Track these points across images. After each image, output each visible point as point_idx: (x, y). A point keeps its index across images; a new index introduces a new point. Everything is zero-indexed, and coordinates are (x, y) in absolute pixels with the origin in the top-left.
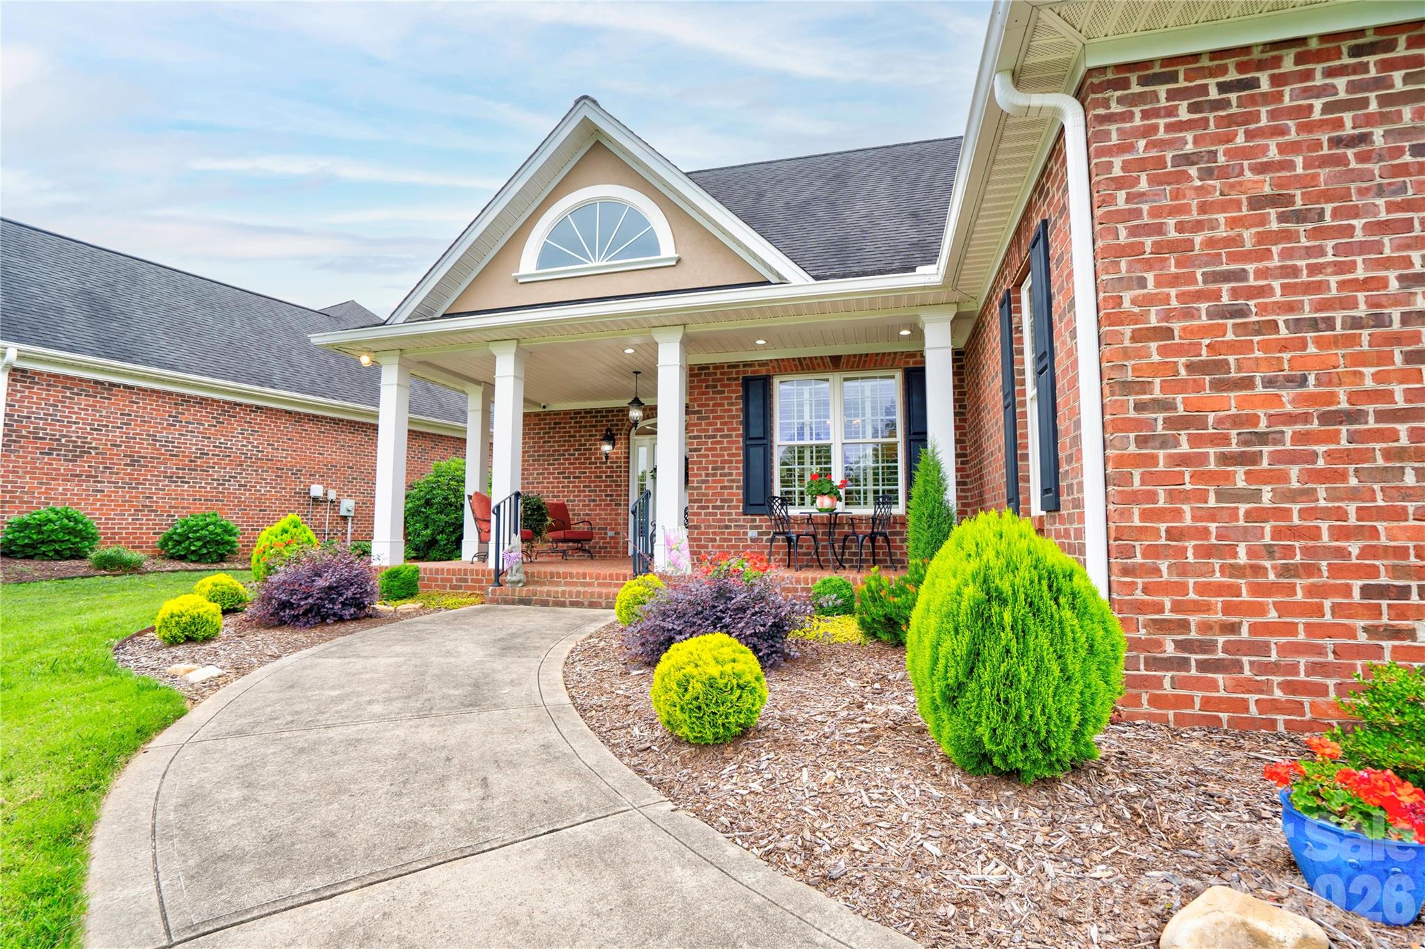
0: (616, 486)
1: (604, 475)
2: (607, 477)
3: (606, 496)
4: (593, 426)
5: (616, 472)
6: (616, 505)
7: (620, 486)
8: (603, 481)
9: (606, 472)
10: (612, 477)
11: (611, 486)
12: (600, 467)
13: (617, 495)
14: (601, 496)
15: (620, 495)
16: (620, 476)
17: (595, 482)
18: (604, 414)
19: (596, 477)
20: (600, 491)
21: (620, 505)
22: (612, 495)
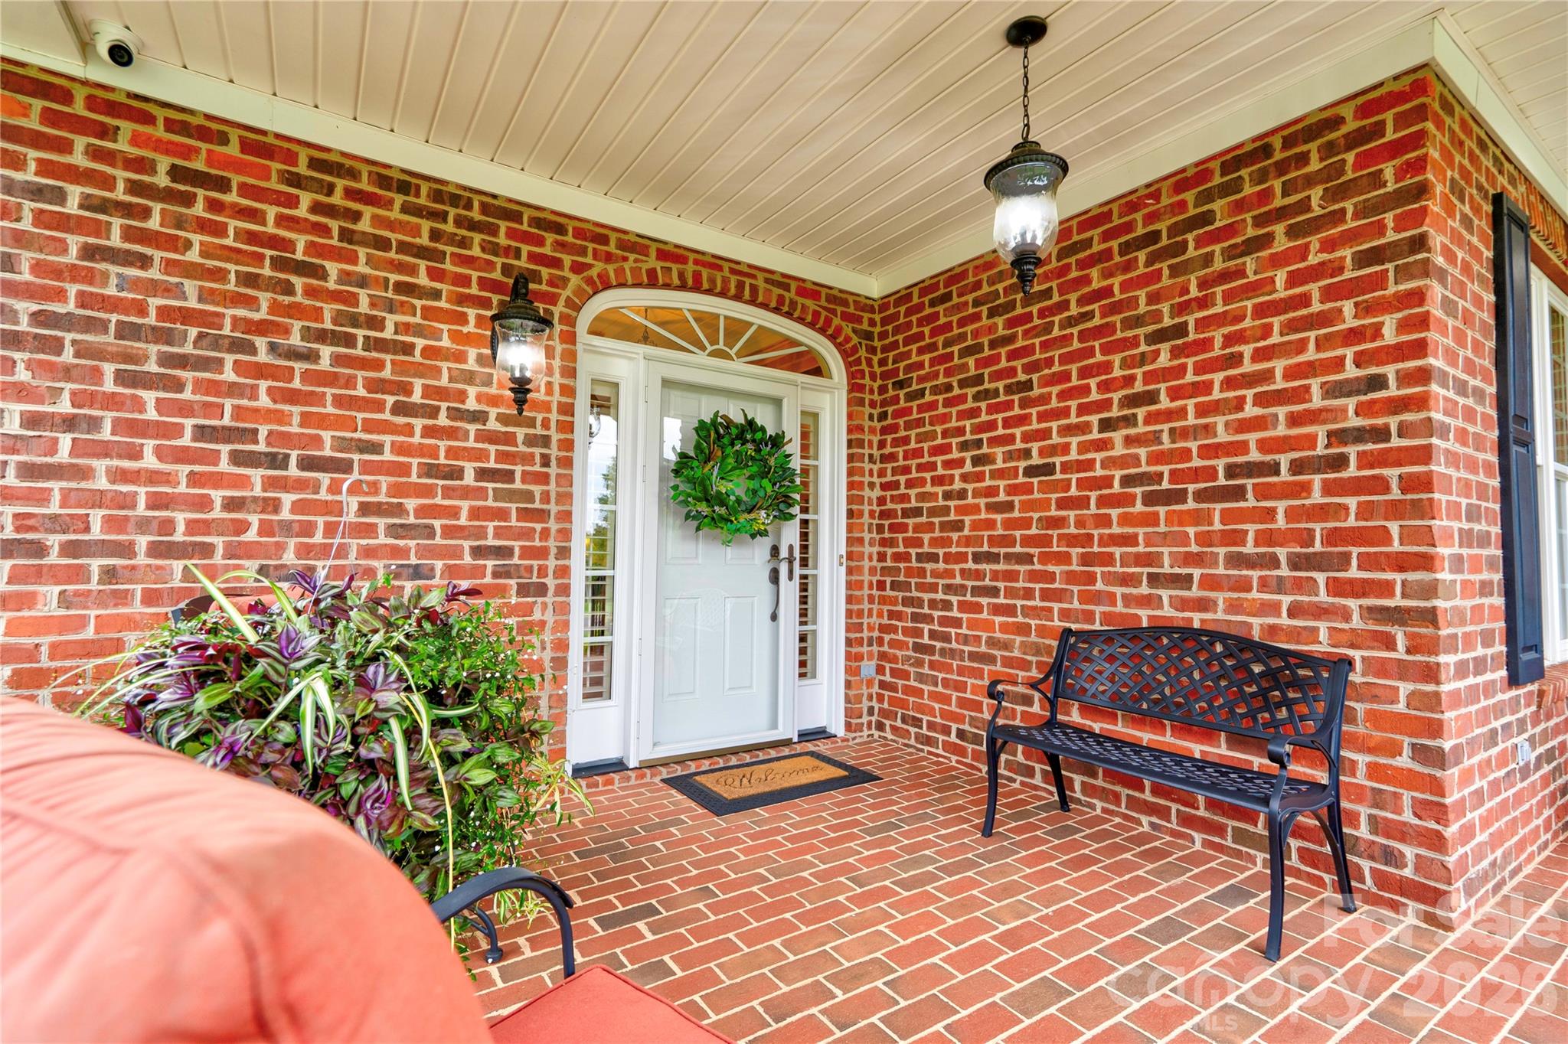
0: (524, 515)
1: (469, 469)
2: (482, 474)
3: (477, 552)
4: (421, 252)
5: (528, 459)
6: (523, 590)
7: (541, 515)
8: (466, 493)
9: (482, 455)
10: (509, 476)
11: (503, 514)
12: (451, 433)
13: (527, 553)
14: (457, 553)
15: (543, 553)
16: (543, 479)
17: (428, 491)
18: (476, 214)
19: (430, 471)
20: (449, 532)
21: (542, 590)
22: (504, 552)
